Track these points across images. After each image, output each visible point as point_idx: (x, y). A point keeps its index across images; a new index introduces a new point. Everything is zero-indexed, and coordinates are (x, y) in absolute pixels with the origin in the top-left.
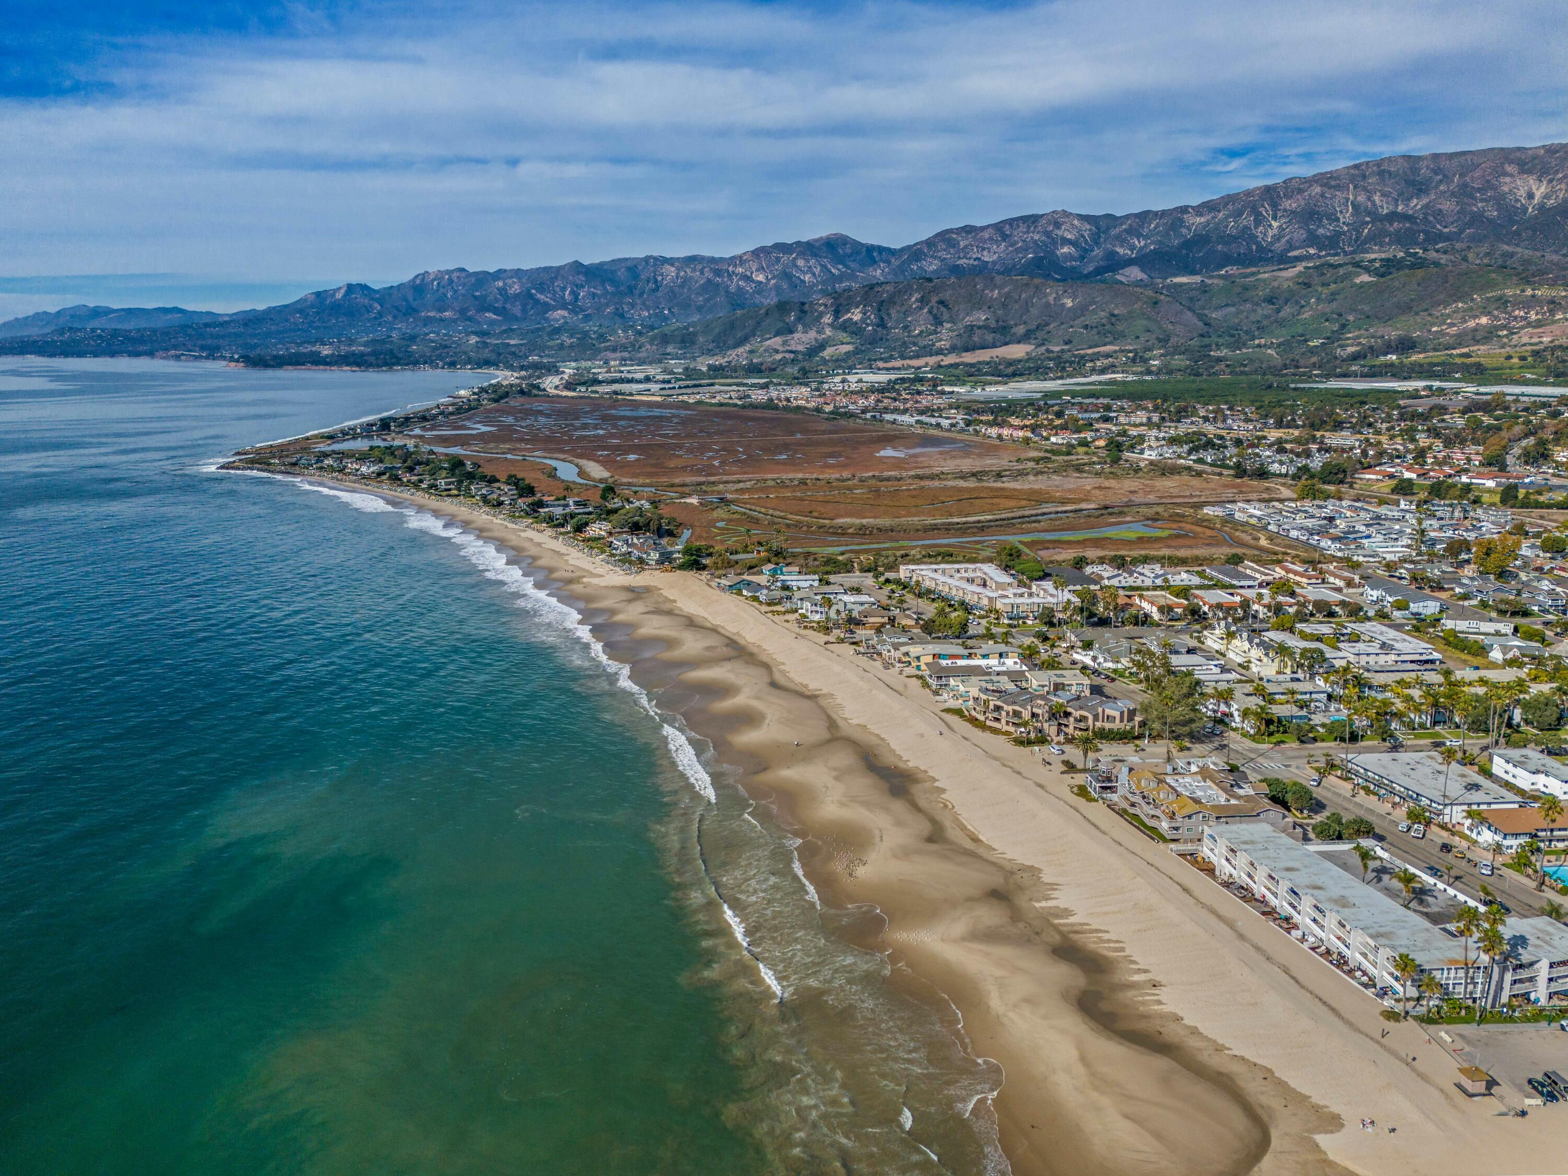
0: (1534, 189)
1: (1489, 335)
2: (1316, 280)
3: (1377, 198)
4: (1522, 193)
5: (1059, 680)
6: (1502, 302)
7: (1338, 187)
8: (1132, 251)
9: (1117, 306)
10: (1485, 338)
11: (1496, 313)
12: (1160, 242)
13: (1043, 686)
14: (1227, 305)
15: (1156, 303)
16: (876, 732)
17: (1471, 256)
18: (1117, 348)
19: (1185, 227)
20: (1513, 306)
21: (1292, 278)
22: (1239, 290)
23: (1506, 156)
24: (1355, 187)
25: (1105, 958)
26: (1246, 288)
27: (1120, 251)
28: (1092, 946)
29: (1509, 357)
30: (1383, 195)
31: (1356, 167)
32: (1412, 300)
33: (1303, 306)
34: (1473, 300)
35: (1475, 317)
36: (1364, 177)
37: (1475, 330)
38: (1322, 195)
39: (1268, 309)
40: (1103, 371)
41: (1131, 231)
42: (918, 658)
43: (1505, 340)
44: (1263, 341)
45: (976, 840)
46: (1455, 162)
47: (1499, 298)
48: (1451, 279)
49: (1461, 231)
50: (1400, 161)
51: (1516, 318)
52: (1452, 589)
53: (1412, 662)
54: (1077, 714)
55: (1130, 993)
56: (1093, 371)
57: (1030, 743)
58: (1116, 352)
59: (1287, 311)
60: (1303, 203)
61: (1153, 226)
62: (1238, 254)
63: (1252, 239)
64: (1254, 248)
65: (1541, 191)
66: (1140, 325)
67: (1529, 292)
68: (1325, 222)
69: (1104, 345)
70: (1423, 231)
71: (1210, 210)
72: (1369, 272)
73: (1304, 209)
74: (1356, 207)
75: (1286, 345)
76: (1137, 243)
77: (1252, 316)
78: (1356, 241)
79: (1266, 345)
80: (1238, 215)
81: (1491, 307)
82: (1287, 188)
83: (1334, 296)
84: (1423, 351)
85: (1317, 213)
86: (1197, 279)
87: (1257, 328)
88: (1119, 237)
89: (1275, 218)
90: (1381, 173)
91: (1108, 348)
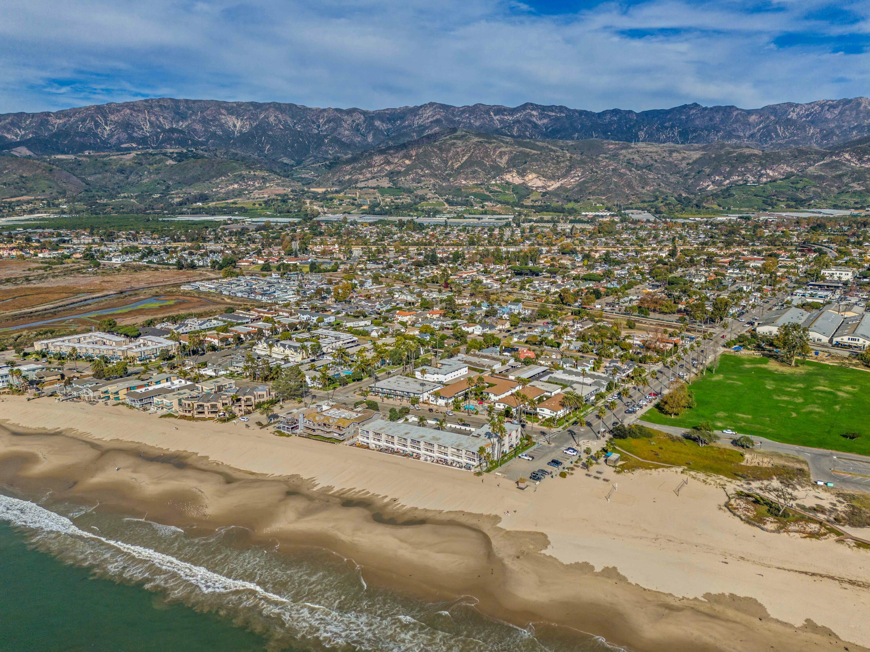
0: (236, 122)
1: (240, 194)
2: (144, 162)
3: (161, 119)
4: (231, 124)
5: (219, 384)
6: (242, 178)
7: (139, 111)
8: (17, 136)
9: (24, 171)
10: (239, 195)
11: (240, 182)
12: (35, 133)
13: (211, 389)
14: (95, 173)
15: (51, 170)
16: (130, 440)
17: (218, 154)
18: (33, 198)
19: (50, 125)
20: (247, 179)
21: (130, 160)
22: (100, 165)
23: (219, 105)
24: (148, 112)
25: (365, 499)
26: (105, 164)
27: (9, 136)
28: (355, 496)
29: (254, 204)
30: (164, 118)
31: (146, 101)
32: (199, 175)
33: (141, 176)
34: (228, 176)
35: (231, 184)
36: (152, 107)
37: (233, 191)
38: (131, 114)
39: (121, 177)
40: (31, 212)
41: (12, 124)
42: (117, 393)
43: (248, 196)
44: (126, 195)
45: (252, 474)
46: (196, 105)
47: (241, 175)
48: (216, 165)
49: (207, 141)
50: (169, 101)
51: (250, 185)
52: (330, 310)
53: (348, 343)
54: (244, 398)
55: (390, 507)
56: (24, 212)
57: (229, 420)
58: (33, 200)
59: (133, 178)
60: (121, 118)
61: (28, 122)
62: (91, 144)
63: (96, 135)
64: (99, 140)
65: (239, 124)
66: (43, 184)
67: (252, 173)
68: (136, 129)
69: (22, 195)
70: (190, 139)
71: (65, 116)
72: (172, 159)
73: (123, 121)
74: (151, 123)
75: (141, 197)
76: (19, 132)
77: (113, 180)
78: (157, 142)
79: (128, 197)
80: (83, 120)
81: (238, 180)
82: (110, 108)
83: (158, 171)
84: (213, 201)
85: (130, 124)
86: (71, 157)
87: (119, 187)
88: (4, 127)
89: (106, 124)
90: (160, 106)
91: (25, 198)
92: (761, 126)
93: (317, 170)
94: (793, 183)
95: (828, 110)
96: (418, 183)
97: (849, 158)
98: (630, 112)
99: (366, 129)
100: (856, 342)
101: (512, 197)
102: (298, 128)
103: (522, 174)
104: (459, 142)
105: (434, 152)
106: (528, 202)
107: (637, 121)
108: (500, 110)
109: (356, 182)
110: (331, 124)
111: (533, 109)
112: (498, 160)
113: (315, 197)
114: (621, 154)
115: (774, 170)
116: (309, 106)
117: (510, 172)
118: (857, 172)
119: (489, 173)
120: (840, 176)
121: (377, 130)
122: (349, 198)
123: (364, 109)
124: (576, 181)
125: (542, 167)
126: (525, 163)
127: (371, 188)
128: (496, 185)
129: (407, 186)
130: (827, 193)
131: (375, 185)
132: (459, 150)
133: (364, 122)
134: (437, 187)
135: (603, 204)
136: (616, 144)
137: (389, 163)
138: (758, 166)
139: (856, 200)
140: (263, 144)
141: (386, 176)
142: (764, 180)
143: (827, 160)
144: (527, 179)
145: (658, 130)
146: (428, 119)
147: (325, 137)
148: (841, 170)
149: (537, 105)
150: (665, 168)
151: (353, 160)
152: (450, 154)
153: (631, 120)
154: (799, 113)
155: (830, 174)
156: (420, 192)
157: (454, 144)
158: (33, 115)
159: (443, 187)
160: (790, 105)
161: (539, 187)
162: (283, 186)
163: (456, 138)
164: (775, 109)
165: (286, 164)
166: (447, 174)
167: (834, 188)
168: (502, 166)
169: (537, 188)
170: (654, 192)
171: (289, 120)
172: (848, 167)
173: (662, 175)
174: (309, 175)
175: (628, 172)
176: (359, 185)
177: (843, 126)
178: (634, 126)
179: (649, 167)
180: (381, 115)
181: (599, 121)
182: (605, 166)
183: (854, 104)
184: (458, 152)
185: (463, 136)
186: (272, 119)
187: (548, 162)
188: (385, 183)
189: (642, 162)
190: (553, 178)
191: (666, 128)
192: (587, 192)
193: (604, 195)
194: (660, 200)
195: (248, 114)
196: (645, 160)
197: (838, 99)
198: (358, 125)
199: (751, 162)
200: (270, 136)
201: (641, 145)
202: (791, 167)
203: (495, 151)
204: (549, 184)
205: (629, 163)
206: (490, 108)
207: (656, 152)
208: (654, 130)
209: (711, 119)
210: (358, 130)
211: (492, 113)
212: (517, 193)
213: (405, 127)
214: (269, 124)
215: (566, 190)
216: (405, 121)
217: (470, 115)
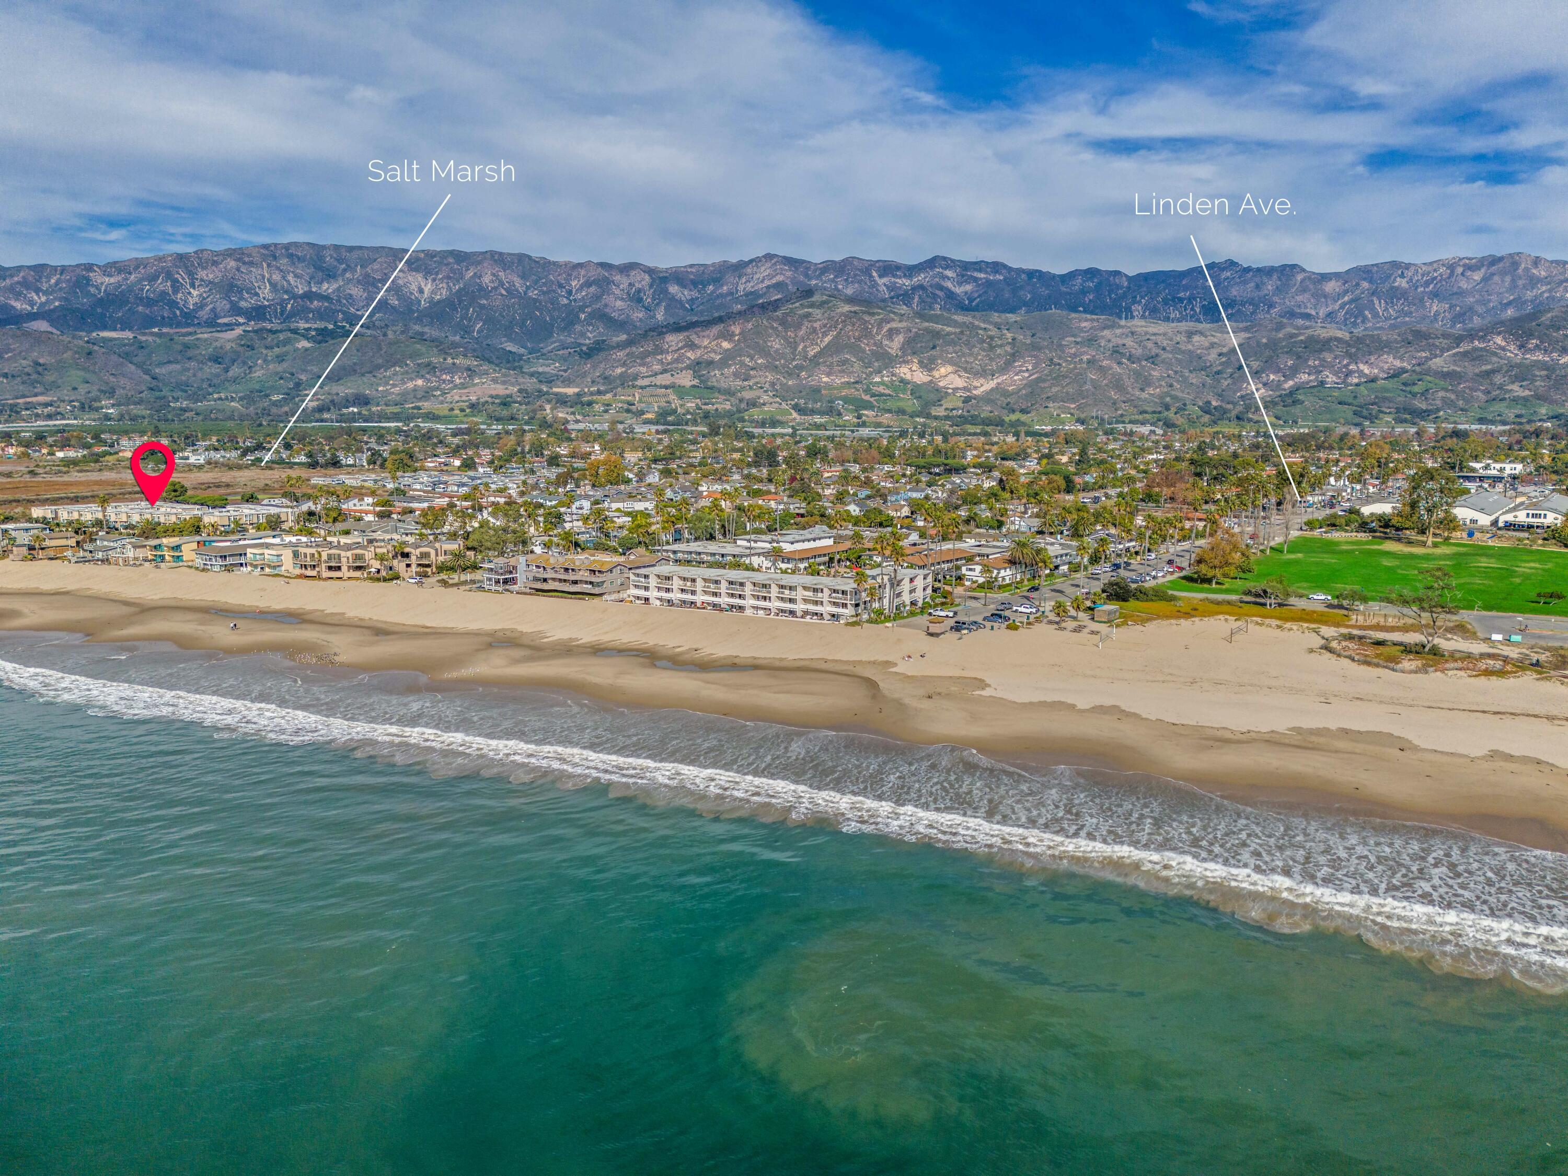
0: (423, 284)
1: (427, 394)
2: (257, 343)
3: (290, 278)
4: (414, 287)
6: (431, 368)
7: (251, 263)
8: (32, 305)
9: (41, 354)
10: (424, 396)
11: (428, 376)
12: (66, 299)
14: (169, 362)
15: (90, 354)
18: (55, 398)
19: (93, 285)
20: (440, 371)
21: (232, 340)
22: (179, 347)
23: (395, 254)
24: (269, 265)
26: (187, 347)
27: (18, 305)
29: (452, 409)
30: (297, 276)
32: (355, 364)
33: (250, 367)
34: (407, 365)
35: (412, 379)
36: (275, 258)
37: (415, 390)
38: (238, 269)
39: (216, 369)
41: (25, 284)
44: (222, 395)
46: (355, 255)
47: (428, 365)
48: (385, 348)
50: (306, 247)
51: (444, 381)
57: (386, 579)
58: (54, 401)
59: (235, 371)
60: (220, 275)
61: (53, 281)
62: (163, 318)
63: (173, 304)
64: (178, 312)
65: (428, 288)
66: (75, 375)
67: (450, 360)
68: (246, 295)
69: (36, 395)
70: (340, 311)
71: (120, 271)
72: (308, 339)
73: (222, 281)
74: (274, 286)
75: (248, 399)
76: (36, 298)
77: (200, 374)
78: (282, 314)
79: (227, 399)
80: (153, 278)
81: (423, 372)
82: (200, 259)
83: (280, 359)
84: (378, 405)
85: (236, 286)
86: (128, 335)
87: (210, 385)
88: (11, 289)
89: (193, 286)
90: (290, 256)
91: (41, 399)
92: (1346, 298)
93: (565, 360)
94: (1405, 384)
95: (1462, 274)
96: (745, 380)
97: (1503, 344)
98: (1117, 273)
99: (654, 299)
100: (1542, 520)
101: (911, 404)
102: (533, 294)
103: (928, 366)
104: (818, 311)
105: (772, 328)
106: (939, 411)
107: (1129, 288)
108: (888, 269)
109: (636, 377)
110: (593, 289)
111: (947, 267)
112: (886, 342)
113: (562, 401)
114: (1103, 337)
115: (1371, 365)
116: (552, 258)
117: (906, 362)
118: (1518, 366)
119: (869, 365)
120: (1488, 374)
121: (673, 302)
122: (621, 402)
123: (651, 264)
124: (1024, 378)
125: (964, 355)
126: (934, 347)
127: (662, 387)
128: (882, 383)
129: (724, 385)
130: (1467, 401)
131: (668, 383)
132: (817, 325)
133: (651, 286)
134: (778, 387)
135: (1072, 414)
136: (1092, 320)
137: (692, 346)
138: (1344, 357)
139: (1517, 412)
140: (470, 320)
141: (688, 368)
142: (1356, 381)
143: (1464, 347)
144: (936, 374)
145: (1165, 302)
146: (762, 282)
147: (582, 309)
148: (1490, 363)
149: (953, 261)
150: (1179, 361)
151: (630, 343)
152: (801, 333)
153: (1119, 287)
154: (1411, 280)
155: (1472, 369)
156: (748, 395)
157: (808, 315)
158: (64, 269)
159: (789, 387)
160: (1395, 265)
161: (958, 389)
162: (504, 383)
163: (812, 305)
164: (1369, 272)
165: (510, 352)
166: (796, 367)
167: (1479, 394)
168: (893, 352)
169: (956, 389)
170: (1161, 397)
171: (518, 282)
172: (1501, 358)
173: (1176, 372)
174: (552, 368)
175: (1115, 366)
176: (640, 382)
177: (1489, 301)
178: (1124, 296)
179: (1153, 359)
180: (678, 277)
181: (1064, 289)
182: (1075, 355)
183: (1507, 264)
184: (814, 330)
185: (823, 303)
186: (487, 279)
187: (974, 346)
188: (686, 380)
189: (1140, 351)
190: (983, 373)
191: (1181, 300)
192: (1044, 396)
193: (1073, 400)
194: (1173, 410)
195: (445, 270)
196: (1145, 347)
197: (1480, 255)
198: (639, 291)
199: (1330, 350)
200: (482, 307)
201: (1138, 324)
202: (1402, 359)
203: (880, 327)
204: (976, 383)
205: (1117, 352)
206: (872, 264)
207: (1164, 334)
208: (1159, 302)
209: (1258, 287)
210: (640, 300)
211: (875, 274)
212: (920, 397)
213: (722, 296)
214: (481, 288)
215: (1006, 394)
216: (722, 285)
217: (836, 277)
